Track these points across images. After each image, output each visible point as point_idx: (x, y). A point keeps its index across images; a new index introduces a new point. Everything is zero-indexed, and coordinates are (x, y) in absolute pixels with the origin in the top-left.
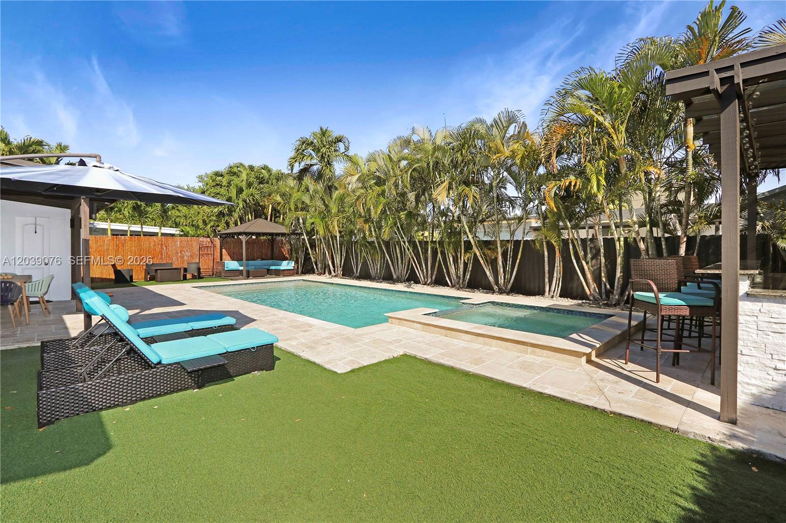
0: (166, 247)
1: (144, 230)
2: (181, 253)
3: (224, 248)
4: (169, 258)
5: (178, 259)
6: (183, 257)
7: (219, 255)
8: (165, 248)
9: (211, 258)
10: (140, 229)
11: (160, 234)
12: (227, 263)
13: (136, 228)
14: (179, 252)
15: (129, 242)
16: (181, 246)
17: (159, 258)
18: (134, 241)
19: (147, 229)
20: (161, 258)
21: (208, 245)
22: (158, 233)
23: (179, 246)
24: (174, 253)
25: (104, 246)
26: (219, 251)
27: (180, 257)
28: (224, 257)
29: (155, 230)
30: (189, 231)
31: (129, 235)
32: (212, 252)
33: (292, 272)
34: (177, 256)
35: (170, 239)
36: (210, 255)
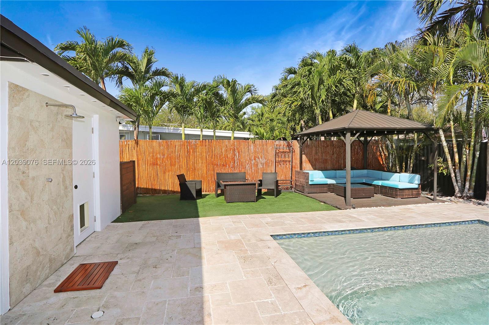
0: (239, 152)
1: (217, 134)
2: (255, 159)
3: (304, 154)
4: (242, 165)
5: (251, 168)
6: (257, 165)
7: (298, 162)
8: (237, 154)
9: (288, 166)
10: (212, 134)
11: (232, 138)
12: (312, 175)
13: (208, 132)
14: (253, 158)
15: (200, 147)
16: (255, 152)
17: (231, 166)
18: (205, 146)
19: (219, 133)
20: (234, 167)
21: (285, 150)
22: (231, 137)
23: (252, 151)
24: (247, 160)
25: (175, 152)
26: (298, 157)
27: (254, 164)
28: (304, 165)
29: (227, 134)
30: (263, 135)
31: (201, 139)
32: (290, 159)
33: (415, 192)
34: (251, 163)
35: (243, 143)
36: (288, 163)
